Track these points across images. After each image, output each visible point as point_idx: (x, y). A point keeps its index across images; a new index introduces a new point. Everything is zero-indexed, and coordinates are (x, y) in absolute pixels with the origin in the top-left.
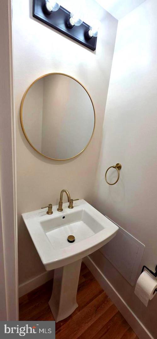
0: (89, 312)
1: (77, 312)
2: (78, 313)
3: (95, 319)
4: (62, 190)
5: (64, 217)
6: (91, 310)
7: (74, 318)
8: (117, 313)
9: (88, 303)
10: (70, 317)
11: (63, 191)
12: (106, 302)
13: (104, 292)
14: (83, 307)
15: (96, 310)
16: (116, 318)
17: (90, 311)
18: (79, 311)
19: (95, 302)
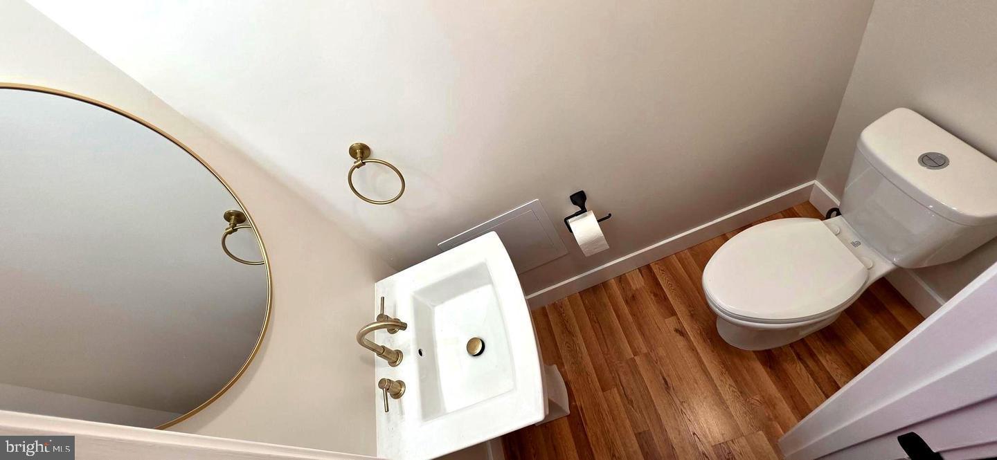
0: (568, 347)
1: (563, 370)
2: (566, 367)
3: (580, 341)
4: (356, 341)
5: (420, 353)
6: (567, 342)
7: (570, 377)
8: (581, 297)
9: (556, 345)
10: (567, 384)
11: (362, 339)
12: (562, 310)
13: (546, 307)
14: (560, 357)
15: (569, 332)
16: (587, 302)
17: (567, 344)
18: (563, 364)
19: (557, 330)
